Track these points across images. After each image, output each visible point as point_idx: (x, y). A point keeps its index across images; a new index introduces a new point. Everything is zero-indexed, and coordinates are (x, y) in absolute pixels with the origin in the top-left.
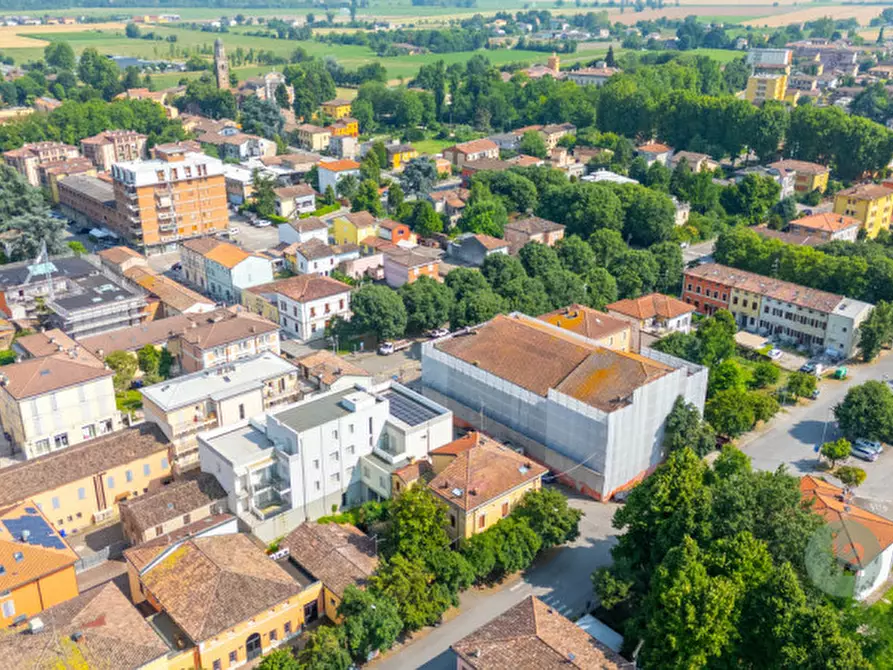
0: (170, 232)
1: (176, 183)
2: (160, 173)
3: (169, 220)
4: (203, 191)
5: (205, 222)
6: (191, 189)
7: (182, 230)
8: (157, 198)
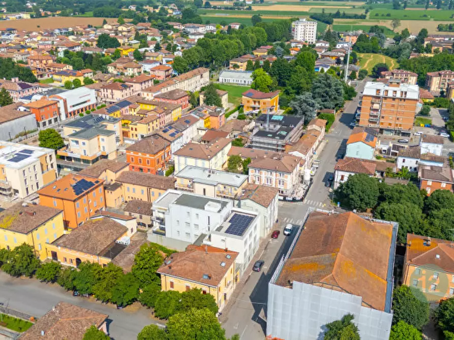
0: (375, 123)
1: (386, 98)
2: (378, 91)
3: (376, 116)
4: (400, 106)
5: (397, 123)
6: (393, 103)
7: (382, 124)
8: (373, 103)
